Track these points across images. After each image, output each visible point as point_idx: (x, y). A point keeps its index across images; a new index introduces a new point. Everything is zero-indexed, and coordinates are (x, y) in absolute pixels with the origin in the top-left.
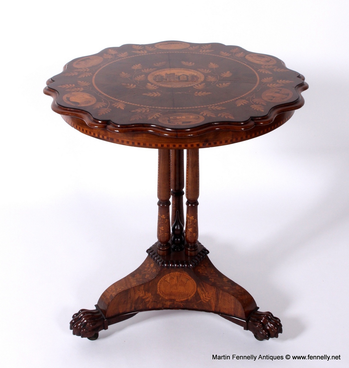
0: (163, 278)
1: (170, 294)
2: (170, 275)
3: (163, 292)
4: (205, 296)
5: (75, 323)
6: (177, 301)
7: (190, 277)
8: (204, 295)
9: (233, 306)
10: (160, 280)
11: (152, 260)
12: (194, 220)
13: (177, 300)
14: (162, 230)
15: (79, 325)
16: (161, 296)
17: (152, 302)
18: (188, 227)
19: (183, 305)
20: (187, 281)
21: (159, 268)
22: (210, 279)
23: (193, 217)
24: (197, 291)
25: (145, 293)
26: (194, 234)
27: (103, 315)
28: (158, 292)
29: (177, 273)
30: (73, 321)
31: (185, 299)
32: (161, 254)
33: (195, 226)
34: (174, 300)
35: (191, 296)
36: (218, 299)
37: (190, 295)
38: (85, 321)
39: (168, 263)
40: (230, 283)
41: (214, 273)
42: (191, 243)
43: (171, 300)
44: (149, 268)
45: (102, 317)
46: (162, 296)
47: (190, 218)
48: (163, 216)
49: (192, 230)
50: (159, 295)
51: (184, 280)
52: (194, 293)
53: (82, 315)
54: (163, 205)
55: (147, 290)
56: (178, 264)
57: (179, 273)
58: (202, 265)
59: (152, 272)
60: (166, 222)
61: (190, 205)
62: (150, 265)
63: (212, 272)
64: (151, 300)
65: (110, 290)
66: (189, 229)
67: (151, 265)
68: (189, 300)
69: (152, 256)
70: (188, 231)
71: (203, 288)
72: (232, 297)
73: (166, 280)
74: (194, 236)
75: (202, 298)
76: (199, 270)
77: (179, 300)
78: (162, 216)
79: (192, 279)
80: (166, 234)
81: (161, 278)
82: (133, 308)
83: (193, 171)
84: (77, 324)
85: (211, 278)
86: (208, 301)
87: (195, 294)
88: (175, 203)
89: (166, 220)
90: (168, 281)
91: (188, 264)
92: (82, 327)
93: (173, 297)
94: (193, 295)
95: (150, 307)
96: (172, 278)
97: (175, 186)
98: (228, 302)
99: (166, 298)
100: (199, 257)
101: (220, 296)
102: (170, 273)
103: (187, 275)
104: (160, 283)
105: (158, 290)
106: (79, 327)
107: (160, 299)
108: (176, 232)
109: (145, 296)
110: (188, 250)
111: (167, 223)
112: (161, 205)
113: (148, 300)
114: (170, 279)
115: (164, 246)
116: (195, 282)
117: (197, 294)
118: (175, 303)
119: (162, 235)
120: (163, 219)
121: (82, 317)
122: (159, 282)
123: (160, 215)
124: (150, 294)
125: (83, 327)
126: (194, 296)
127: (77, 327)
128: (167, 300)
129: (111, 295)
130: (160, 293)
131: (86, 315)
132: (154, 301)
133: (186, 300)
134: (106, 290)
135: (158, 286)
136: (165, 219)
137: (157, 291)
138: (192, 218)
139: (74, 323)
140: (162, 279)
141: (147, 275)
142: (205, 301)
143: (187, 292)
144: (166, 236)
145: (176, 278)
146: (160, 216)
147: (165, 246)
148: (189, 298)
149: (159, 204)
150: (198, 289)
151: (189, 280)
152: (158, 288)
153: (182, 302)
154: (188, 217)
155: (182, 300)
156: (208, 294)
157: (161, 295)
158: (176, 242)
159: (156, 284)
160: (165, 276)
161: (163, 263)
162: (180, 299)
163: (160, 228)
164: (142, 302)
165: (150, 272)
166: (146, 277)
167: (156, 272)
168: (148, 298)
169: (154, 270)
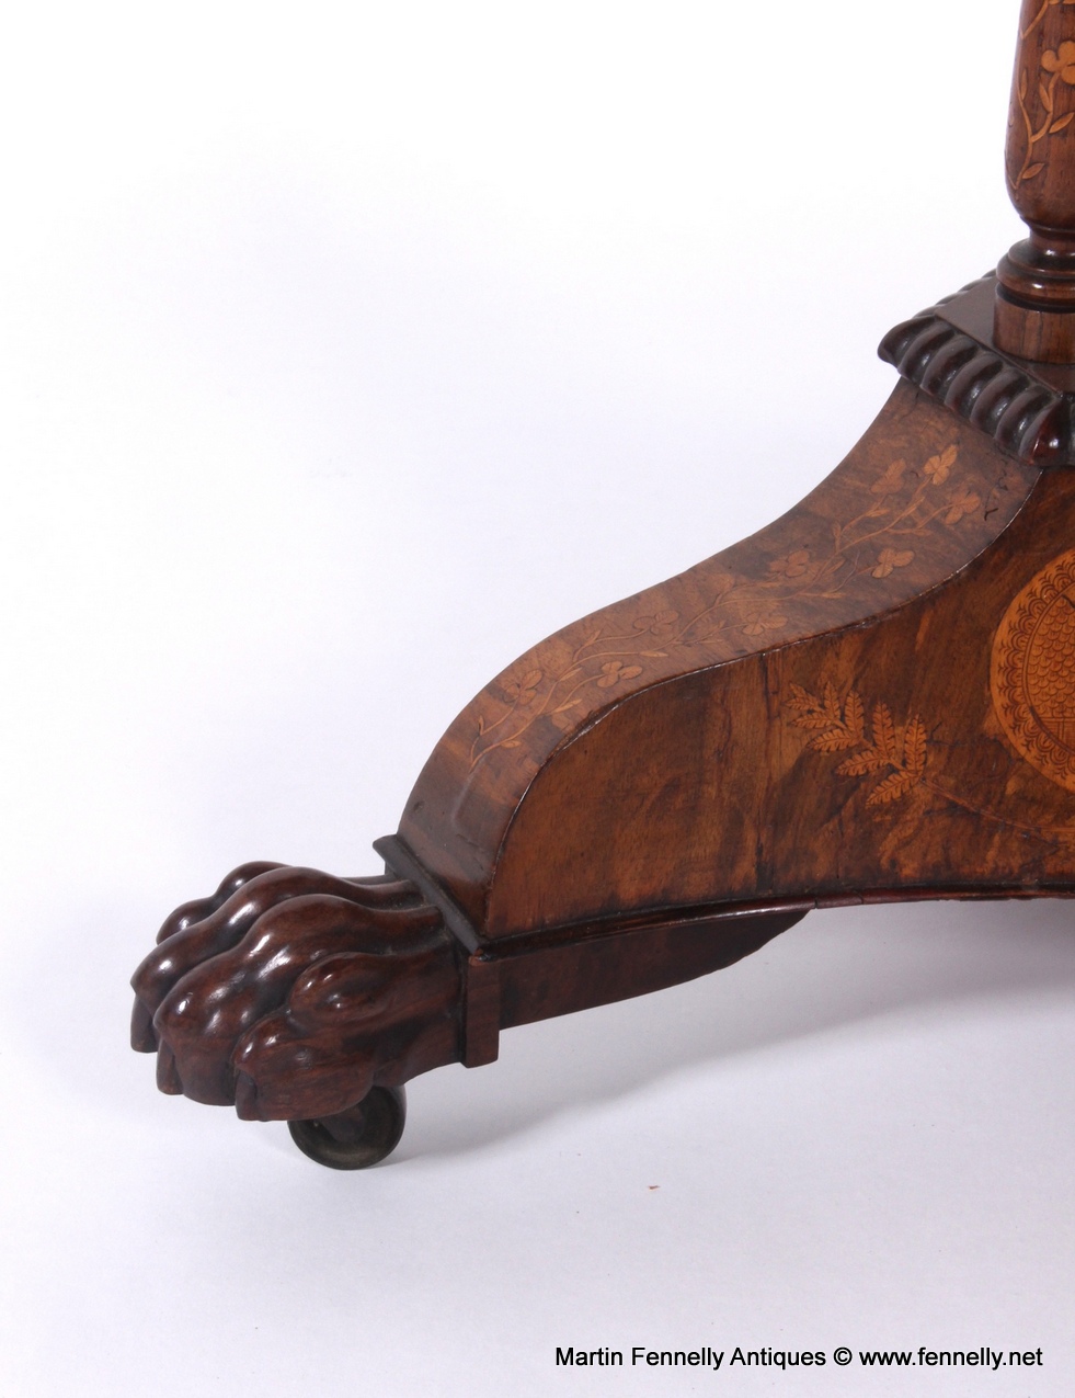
0: (1051, 571)
5: (182, 981)
10: (1021, 599)
11: (934, 424)
15: (219, 993)
16: (1022, 759)
17: (928, 812)
25: (868, 717)
27: (457, 923)
28: (997, 720)
30: (166, 965)
32: (1032, 347)
38: (281, 960)
44: (905, 498)
45: (445, 937)
46: (1031, 756)
50: (1000, 746)
53: (248, 908)
55: (891, 694)
59: (936, 525)
62: (913, 474)
64: (922, 794)
65: (534, 678)
67: (928, 468)
69: (936, 385)
82: (746, 868)
84: (199, 989)
92: (245, 1015)
95: (909, 870)
99: (1071, 783)
104: (1020, 630)
105: (999, 700)
106: (216, 1017)
107: (1012, 786)
109: (861, 749)
113: (888, 792)
115: (1061, 263)
121: (248, 921)
122: (1011, 615)
124: (916, 736)
125: (257, 1016)
127: (197, 1017)
129: (544, 720)
130: (1015, 728)
131: (291, 902)
132: (953, 805)
134: (494, 689)
135: (999, 658)
137: (982, 706)
139: (170, 979)
140: (1036, 584)
141: (887, 555)
152: (997, 679)
157: (1018, 745)
159: (984, 635)
164: (836, 809)
165: (921, 524)
166: (878, 573)
167: (979, 516)
168: (894, 770)
169: (965, 506)
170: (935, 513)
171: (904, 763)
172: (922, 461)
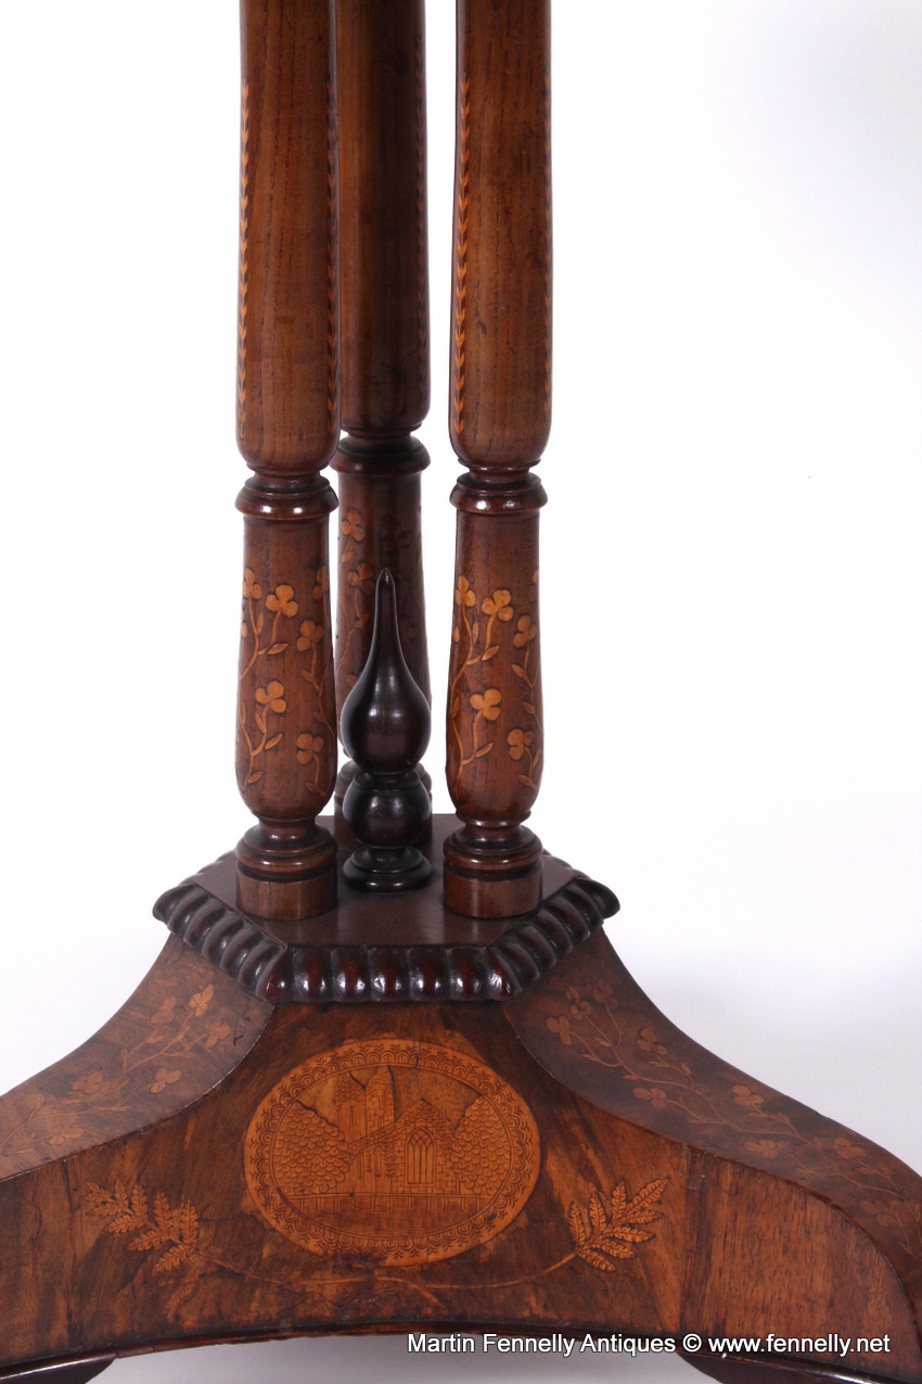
0: (286, 1082)
1: (346, 1213)
2: (335, 1061)
3: (283, 1196)
4: (609, 1221)
6: (391, 1270)
7: (489, 1072)
8: (596, 1210)
9: (821, 1285)
10: (265, 1105)
11: (198, 968)
12: (514, 620)
13: (390, 1260)
14: (272, 714)
16: (274, 1230)
17: (202, 1276)
18: (472, 684)
19: (437, 1293)
20: (467, 1105)
21: (255, 1012)
22: (640, 1092)
23: (504, 597)
24: (543, 1182)
25: (150, 1204)
26: (514, 737)
28: (252, 1200)
29: (388, 1044)
31: (456, 1248)
32: (264, 908)
33: (516, 668)
34: (371, 1258)
35: (500, 1224)
36: (702, 1233)
37: (493, 1216)
39: (321, 969)
40: (787, 1120)
41: (662, 1050)
42: (486, 815)
43: (347, 1261)
44: (175, 1027)
46: (280, 1226)
47: (488, 608)
48: (285, 592)
49: (498, 705)
50: (254, 1219)
51: (445, 1098)
52: (522, 1199)
54: (282, 505)
55: (168, 1185)
56: (395, 971)
57: (403, 1044)
58: (574, 992)
59: (198, 1049)
60: (302, 645)
61: (482, 505)
62: (181, 1008)
63: (644, 1046)
64: (197, 1262)
66: (476, 700)
67: (192, 1003)
68: (484, 1256)
69: (195, 939)
70: (465, 720)
71: (591, 1154)
72: (816, 1211)
73: (306, 1099)
74: (516, 754)
75: (580, 1231)
76: (552, 1024)
77: (405, 1260)
78: (270, 602)
79: (507, 1090)
80: (303, 740)
81: (268, 1090)
82: (59, 1329)
83: (507, 212)
85: (648, 1086)
86: (625, 1252)
87: (528, 1207)
88: (360, 535)
89: (306, 628)
90: (327, 1110)
91: (474, 972)
93: (362, 1239)
94: (511, 1213)
95: (190, 1322)
96: (353, 1088)
97: (366, 387)
98: (785, 1251)
99: (312, 1245)
100: (548, 929)
101: (723, 1212)
102: (341, 1042)
103: (466, 1060)
104: (266, 1129)
105: (252, 1185)
107: (266, 1251)
108: (375, 742)
109: (146, 1229)
110: (470, 872)
111: (309, 650)
112: (267, 509)
113: (169, 1262)
114: (342, 1094)
115: (284, 844)
116: (525, 1108)
117: (544, 1205)
118: (381, 1278)
119: (276, 749)
120: (284, 617)
122: (258, 1119)
123: (258, 594)
124: (189, 1216)
126: (523, 1221)
128: (314, 1265)
130: (266, 1205)
132: (221, 1271)
133: (459, 1256)
135: (251, 1152)
136: (298, 620)
137: (239, 1190)
138: (498, 605)
140: (276, 1093)
141: (162, 1074)
142: (607, 1255)
143: (464, 1191)
144: (301, 757)
145: (381, 1079)
146: (255, 601)
147: (295, 844)
148: (486, 1236)
149: (250, 501)
150: (552, 1166)
151: (479, 1095)
152: (250, 1168)
153: (429, 1271)
154: (471, 599)
155: (432, 1257)
156: (628, 1201)
157: (269, 1215)
158: (374, 825)
159: (237, 1135)
160: (299, 1071)
161: (284, 970)
162: (415, 1253)
163: (260, 696)
164: (129, 1278)
165: (187, 1048)
166: (155, 1089)
167: (229, 1042)
168: (173, 1244)
169: (219, 1034)
170: (198, 1040)
171: (181, 1238)
172: (188, 998)
